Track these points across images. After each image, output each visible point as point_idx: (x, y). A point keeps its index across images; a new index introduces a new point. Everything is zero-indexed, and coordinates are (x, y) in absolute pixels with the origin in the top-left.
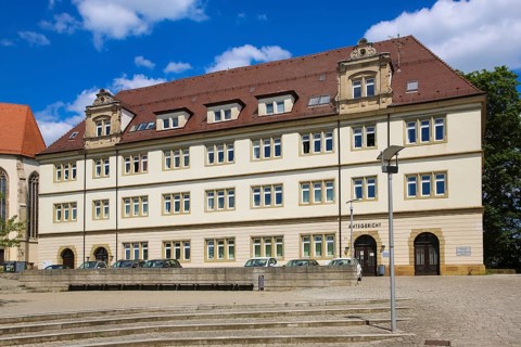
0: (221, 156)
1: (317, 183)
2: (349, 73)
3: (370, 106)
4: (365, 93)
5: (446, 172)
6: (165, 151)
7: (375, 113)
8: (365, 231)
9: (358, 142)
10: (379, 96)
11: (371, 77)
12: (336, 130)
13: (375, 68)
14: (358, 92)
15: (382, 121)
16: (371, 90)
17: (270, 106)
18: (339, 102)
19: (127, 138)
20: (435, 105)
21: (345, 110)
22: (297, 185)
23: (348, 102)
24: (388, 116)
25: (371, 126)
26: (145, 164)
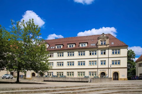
0: (71, 55)
1: (93, 61)
2: (100, 40)
3: (105, 46)
4: (103, 44)
5: (120, 60)
6: (58, 53)
7: (106, 48)
8: (103, 71)
9: (102, 54)
10: (107, 45)
11: (105, 41)
12: (97, 51)
13: (106, 39)
14: (102, 43)
15: (107, 50)
16: (105, 43)
17: (82, 45)
18: (98, 45)
19: (48, 50)
20: (118, 47)
21: (99, 47)
22: (88, 62)
23: (100, 45)
24: (108, 49)
25: (105, 50)
26: (53, 56)
